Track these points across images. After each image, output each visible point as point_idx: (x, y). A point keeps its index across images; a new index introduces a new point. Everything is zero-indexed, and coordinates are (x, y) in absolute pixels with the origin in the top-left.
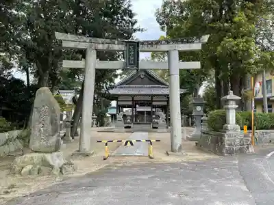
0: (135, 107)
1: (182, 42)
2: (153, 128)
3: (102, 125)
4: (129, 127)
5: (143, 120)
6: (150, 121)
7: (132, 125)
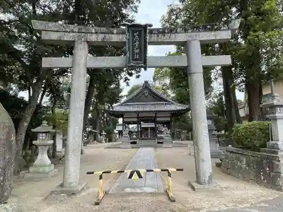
0: (140, 124)
1: (205, 29)
2: (159, 143)
3: (110, 141)
4: (135, 143)
5: (147, 135)
6: (155, 136)
7: (137, 141)
